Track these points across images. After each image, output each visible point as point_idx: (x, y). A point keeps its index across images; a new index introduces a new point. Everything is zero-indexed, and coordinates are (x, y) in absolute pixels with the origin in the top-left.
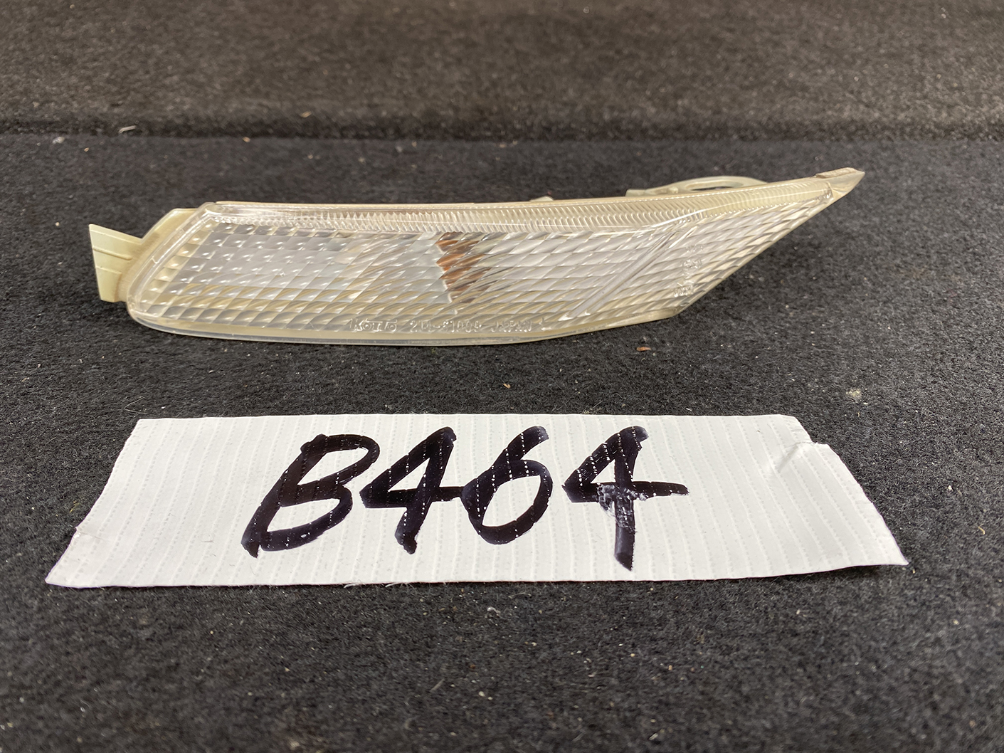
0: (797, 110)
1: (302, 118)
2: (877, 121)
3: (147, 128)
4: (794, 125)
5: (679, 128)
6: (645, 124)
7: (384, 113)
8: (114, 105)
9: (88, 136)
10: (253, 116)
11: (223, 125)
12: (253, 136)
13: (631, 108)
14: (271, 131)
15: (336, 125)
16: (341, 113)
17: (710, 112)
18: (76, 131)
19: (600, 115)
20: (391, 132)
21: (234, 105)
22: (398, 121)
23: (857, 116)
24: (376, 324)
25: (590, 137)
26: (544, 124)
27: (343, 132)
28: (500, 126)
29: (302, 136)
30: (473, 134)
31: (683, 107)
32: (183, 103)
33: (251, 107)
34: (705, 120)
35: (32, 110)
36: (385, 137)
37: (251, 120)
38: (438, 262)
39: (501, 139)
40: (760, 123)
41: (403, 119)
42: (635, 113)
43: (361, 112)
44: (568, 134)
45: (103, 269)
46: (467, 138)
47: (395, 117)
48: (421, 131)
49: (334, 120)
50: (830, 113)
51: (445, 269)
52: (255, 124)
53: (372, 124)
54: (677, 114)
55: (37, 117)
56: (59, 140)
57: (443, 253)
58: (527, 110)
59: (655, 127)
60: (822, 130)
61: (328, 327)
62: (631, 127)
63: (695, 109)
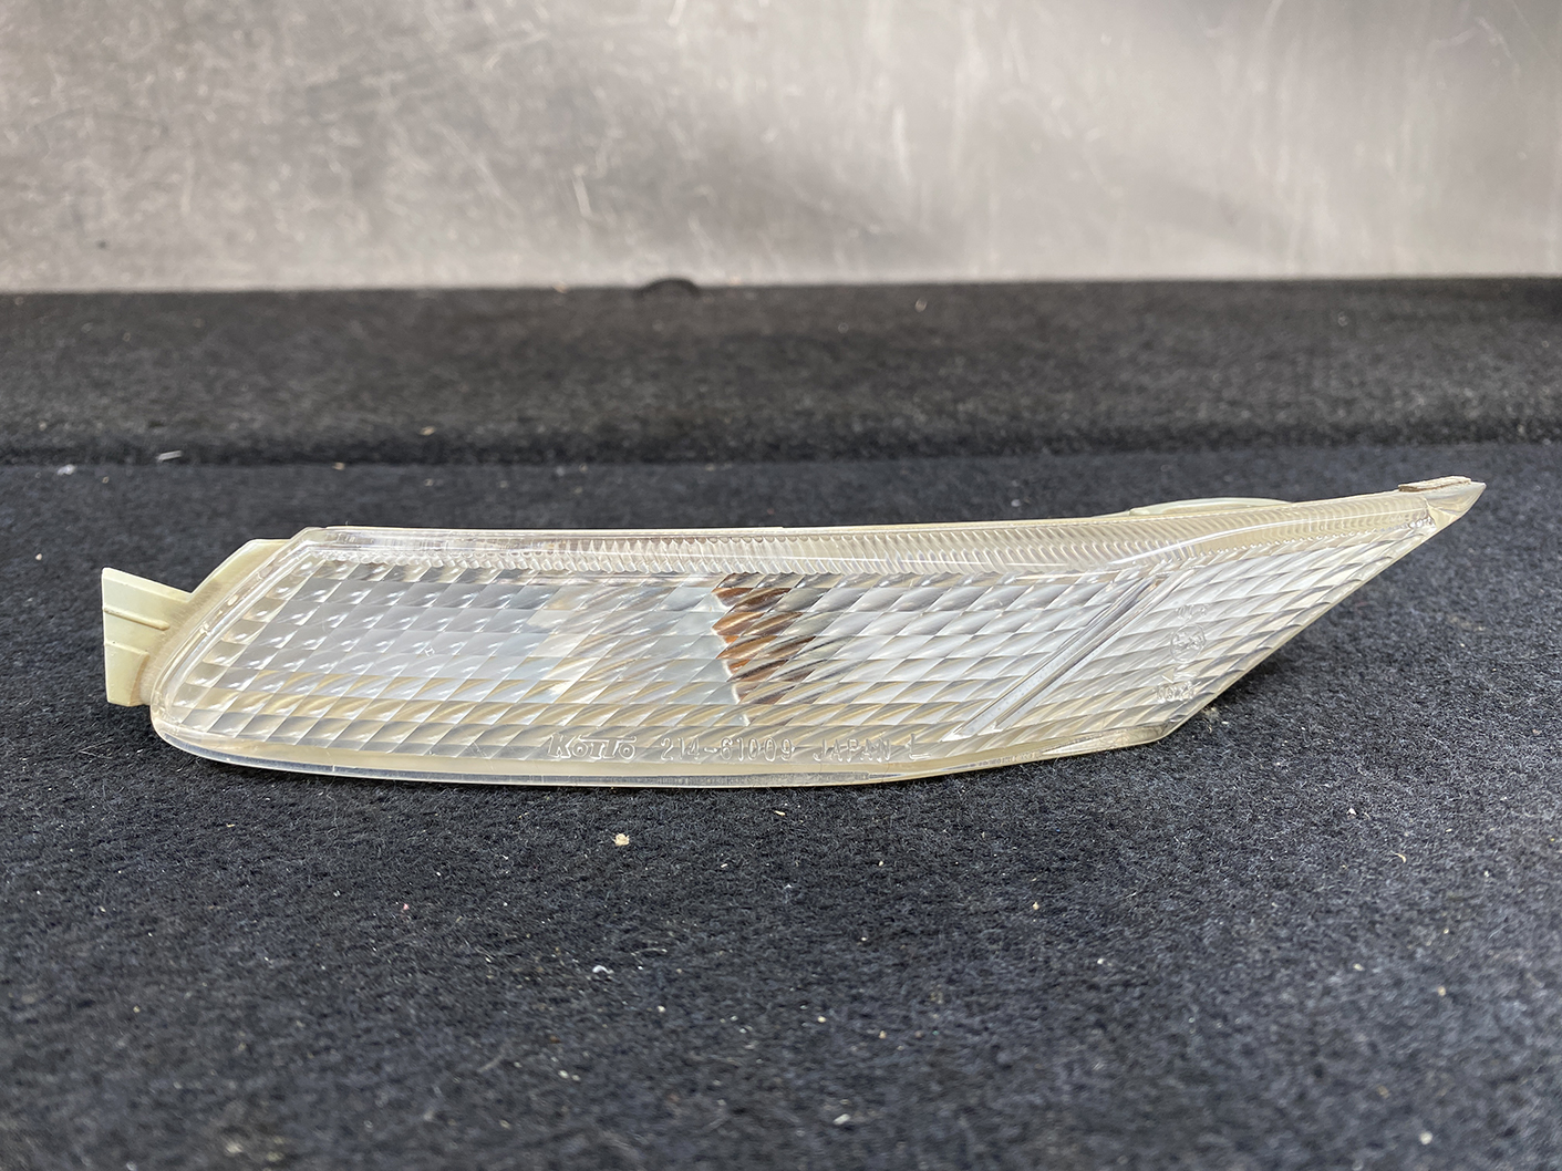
0: (1128, 411)
1: (424, 437)
2: (1249, 424)
3: (197, 454)
4: (1129, 432)
5: (963, 441)
6: (913, 436)
7: (541, 429)
8: (154, 424)
9: (113, 467)
10: (352, 436)
11: (307, 448)
12: (350, 462)
13: (891, 416)
14: (376, 456)
15: (471, 446)
16: (480, 430)
17: (1004, 418)
18: (95, 460)
19: (848, 426)
20: (550, 454)
21: (326, 421)
22: (560, 439)
23: (1219, 418)
24: (598, 745)
25: (836, 454)
26: (770, 439)
27: (482, 454)
28: (706, 444)
29: (422, 461)
30: (670, 455)
31: (966, 413)
32: (253, 420)
33: (352, 423)
34: (998, 428)
35: (37, 434)
36: (543, 461)
37: (349, 441)
38: (715, 627)
39: (708, 460)
40: (1078, 430)
41: (568, 437)
42: (898, 422)
43: (508, 428)
44: (805, 453)
45: (117, 645)
46: (659, 460)
47: (556, 433)
48: (594, 453)
49: (469, 439)
50: (1178, 414)
51: (727, 640)
52: (354, 447)
53: (524, 443)
54: (957, 421)
55: (43, 442)
56: (69, 469)
57: (725, 609)
58: (745, 423)
59: (928, 440)
60: (1171, 438)
61: (506, 753)
62: (893, 440)
63: (982, 413)
